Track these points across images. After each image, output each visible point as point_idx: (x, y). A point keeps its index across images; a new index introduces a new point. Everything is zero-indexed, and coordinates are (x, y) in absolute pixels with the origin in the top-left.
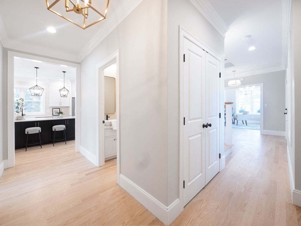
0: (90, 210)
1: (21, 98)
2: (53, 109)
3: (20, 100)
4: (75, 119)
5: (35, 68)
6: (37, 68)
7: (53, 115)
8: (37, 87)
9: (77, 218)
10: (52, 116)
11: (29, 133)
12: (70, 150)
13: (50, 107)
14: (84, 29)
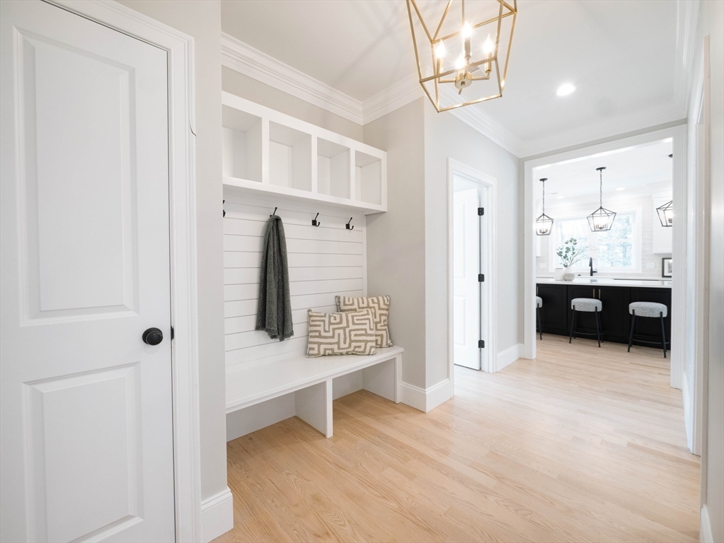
0: (551, 503)
1: (572, 239)
2: (663, 259)
3: (571, 241)
4: (670, 289)
5: (597, 169)
6: (601, 169)
7: (663, 276)
8: (603, 212)
9: (521, 488)
10: (661, 278)
11: (576, 309)
12: (659, 374)
13: (656, 254)
14: (501, 96)
